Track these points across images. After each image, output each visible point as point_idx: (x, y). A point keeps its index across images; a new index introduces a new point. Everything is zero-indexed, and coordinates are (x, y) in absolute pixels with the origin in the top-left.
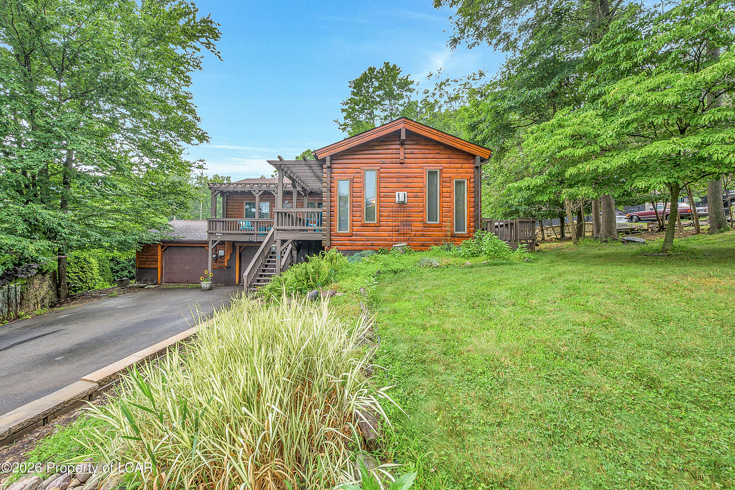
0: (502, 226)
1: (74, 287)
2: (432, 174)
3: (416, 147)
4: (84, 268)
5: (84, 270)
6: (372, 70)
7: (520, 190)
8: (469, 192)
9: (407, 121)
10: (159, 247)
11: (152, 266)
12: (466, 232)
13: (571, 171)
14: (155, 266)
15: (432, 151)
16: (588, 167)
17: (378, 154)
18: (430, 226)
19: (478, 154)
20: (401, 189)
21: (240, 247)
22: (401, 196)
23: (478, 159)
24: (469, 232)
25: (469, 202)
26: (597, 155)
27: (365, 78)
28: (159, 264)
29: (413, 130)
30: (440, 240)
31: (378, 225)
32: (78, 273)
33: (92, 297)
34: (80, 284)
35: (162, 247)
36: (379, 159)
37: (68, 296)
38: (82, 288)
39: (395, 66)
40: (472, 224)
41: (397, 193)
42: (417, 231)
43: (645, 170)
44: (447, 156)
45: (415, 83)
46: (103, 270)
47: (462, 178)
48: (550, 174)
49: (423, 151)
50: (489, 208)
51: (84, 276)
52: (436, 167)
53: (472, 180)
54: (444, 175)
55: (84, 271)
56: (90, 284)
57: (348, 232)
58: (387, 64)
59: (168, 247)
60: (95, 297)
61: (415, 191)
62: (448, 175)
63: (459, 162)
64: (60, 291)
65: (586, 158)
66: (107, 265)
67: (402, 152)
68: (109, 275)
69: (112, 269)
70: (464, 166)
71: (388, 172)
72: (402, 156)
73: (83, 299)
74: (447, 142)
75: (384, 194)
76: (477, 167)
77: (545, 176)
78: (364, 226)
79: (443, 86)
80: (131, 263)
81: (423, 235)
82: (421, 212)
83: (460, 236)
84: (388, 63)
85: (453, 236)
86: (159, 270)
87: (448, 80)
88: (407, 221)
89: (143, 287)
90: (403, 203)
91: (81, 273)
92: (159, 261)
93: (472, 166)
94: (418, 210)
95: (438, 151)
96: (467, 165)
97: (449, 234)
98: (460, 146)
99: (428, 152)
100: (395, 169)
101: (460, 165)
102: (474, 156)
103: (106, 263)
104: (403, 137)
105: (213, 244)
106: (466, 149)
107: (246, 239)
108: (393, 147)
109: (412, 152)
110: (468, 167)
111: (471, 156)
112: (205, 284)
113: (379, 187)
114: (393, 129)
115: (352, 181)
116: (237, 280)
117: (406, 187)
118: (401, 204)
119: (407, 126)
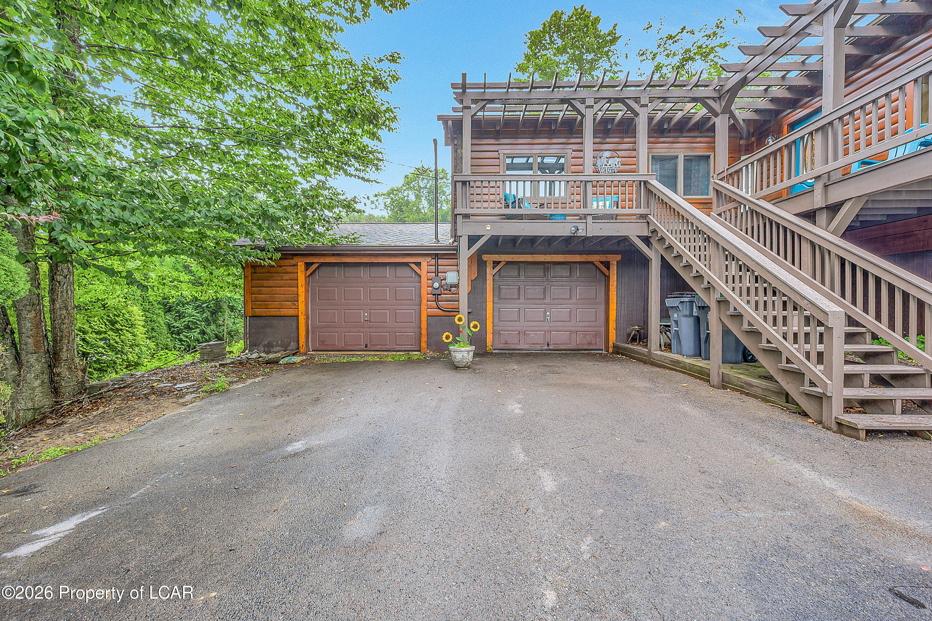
1: (98, 361)
4: (116, 322)
5: (118, 326)
10: (301, 266)
11: (284, 312)
14: (291, 312)
28: (302, 307)
32: (105, 333)
33: (153, 391)
34: (111, 356)
35: (308, 266)
37: (83, 388)
38: (115, 363)
46: (153, 329)
51: (117, 339)
55: (118, 330)
56: (130, 356)
59: (322, 265)
60: (161, 393)
64: (59, 375)
66: (160, 319)
68: (166, 338)
69: (169, 326)
73: (126, 398)
80: (205, 315)
86: (302, 320)
89: (275, 362)
91: (110, 333)
92: (302, 298)
103: (158, 315)
105: (470, 247)
107: (565, 229)
112: (464, 352)
116: (490, 342)
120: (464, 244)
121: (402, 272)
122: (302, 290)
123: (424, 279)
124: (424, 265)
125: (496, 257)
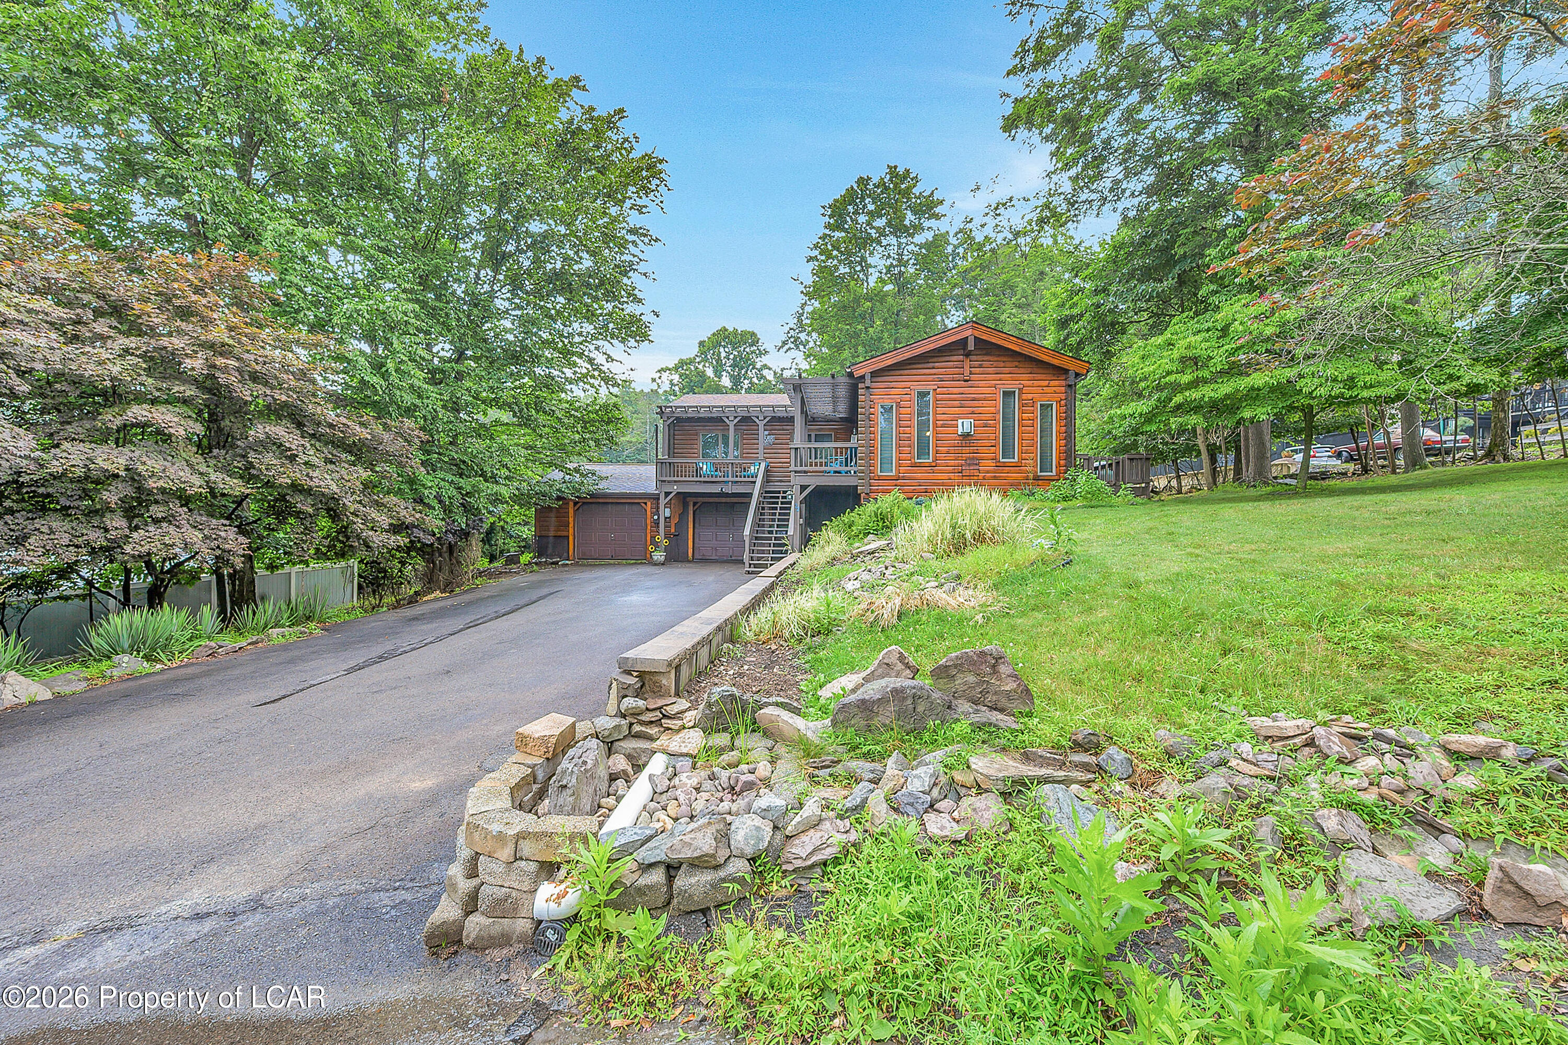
0: (1103, 467)
2: (1008, 394)
3: (986, 358)
6: (864, 182)
7: (1124, 417)
8: (1059, 419)
9: (976, 326)
10: (571, 504)
11: (560, 533)
12: (1054, 473)
13: (1178, 399)
14: (565, 534)
15: (1008, 364)
16: (1194, 394)
17: (934, 368)
18: (1005, 465)
19: (1071, 369)
20: (965, 416)
21: (695, 504)
22: (965, 425)
23: (1072, 375)
24: (1058, 474)
25: (1059, 432)
26: (1205, 381)
27: (851, 197)
28: (571, 530)
29: (985, 337)
30: (1019, 484)
31: (934, 464)
35: (575, 503)
36: (933, 374)
39: (908, 171)
40: (1062, 462)
41: (960, 421)
42: (988, 472)
43: (1255, 399)
44: (1029, 370)
45: (947, 204)
47: (1049, 400)
48: (1159, 400)
49: (995, 364)
50: (1087, 440)
52: (1012, 385)
53: (1063, 402)
54: (1024, 396)
57: (894, 473)
58: (892, 170)
59: (584, 503)
61: (983, 418)
62: (1030, 396)
63: (1044, 379)
65: (1195, 384)
67: (967, 364)
70: (1052, 383)
71: (947, 392)
72: (967, 373)
75: (941, 422)
76: (1070, 386)
77: (1153, 402)
78: (914, 465)
79: (1001, 210)
81: (995, 478)
82: (992, 446)
83: (1046, 478)
84: (896, 167)
85: (1037, 478)
86: (571, 538)
87: (1011, 199)
88: (973, 458)
90: (968, 435)
92: (571, 525)
93: (1063, 383)
94: (988, 445)
95: (1017, 364)
96: (1056, 383)
97: (1031, 475)
98: (1048, 358)
99: (1002, 364)
100: (957, 389)
101: (1046, 383)
102: (1066, 371)
104: (971, 346)
105: (666, 497)
106: (1055, 362)
107: (716, 489)
108: (955, 358)
109: (980, 366)
110: (1057, 385)
111: (1061, 371)
112: (659, 556)
113: (935, 413)
114: (958, 337)
115: (899, 405)
116: (690, 554)
117: (973, 413)
118: (966, 436)
119: (977, 334)
120: (662, 496)
121: (635, 508)
122: (571, 520)
123: (649, 513)
124: (649, 504)
125: (695, 500)
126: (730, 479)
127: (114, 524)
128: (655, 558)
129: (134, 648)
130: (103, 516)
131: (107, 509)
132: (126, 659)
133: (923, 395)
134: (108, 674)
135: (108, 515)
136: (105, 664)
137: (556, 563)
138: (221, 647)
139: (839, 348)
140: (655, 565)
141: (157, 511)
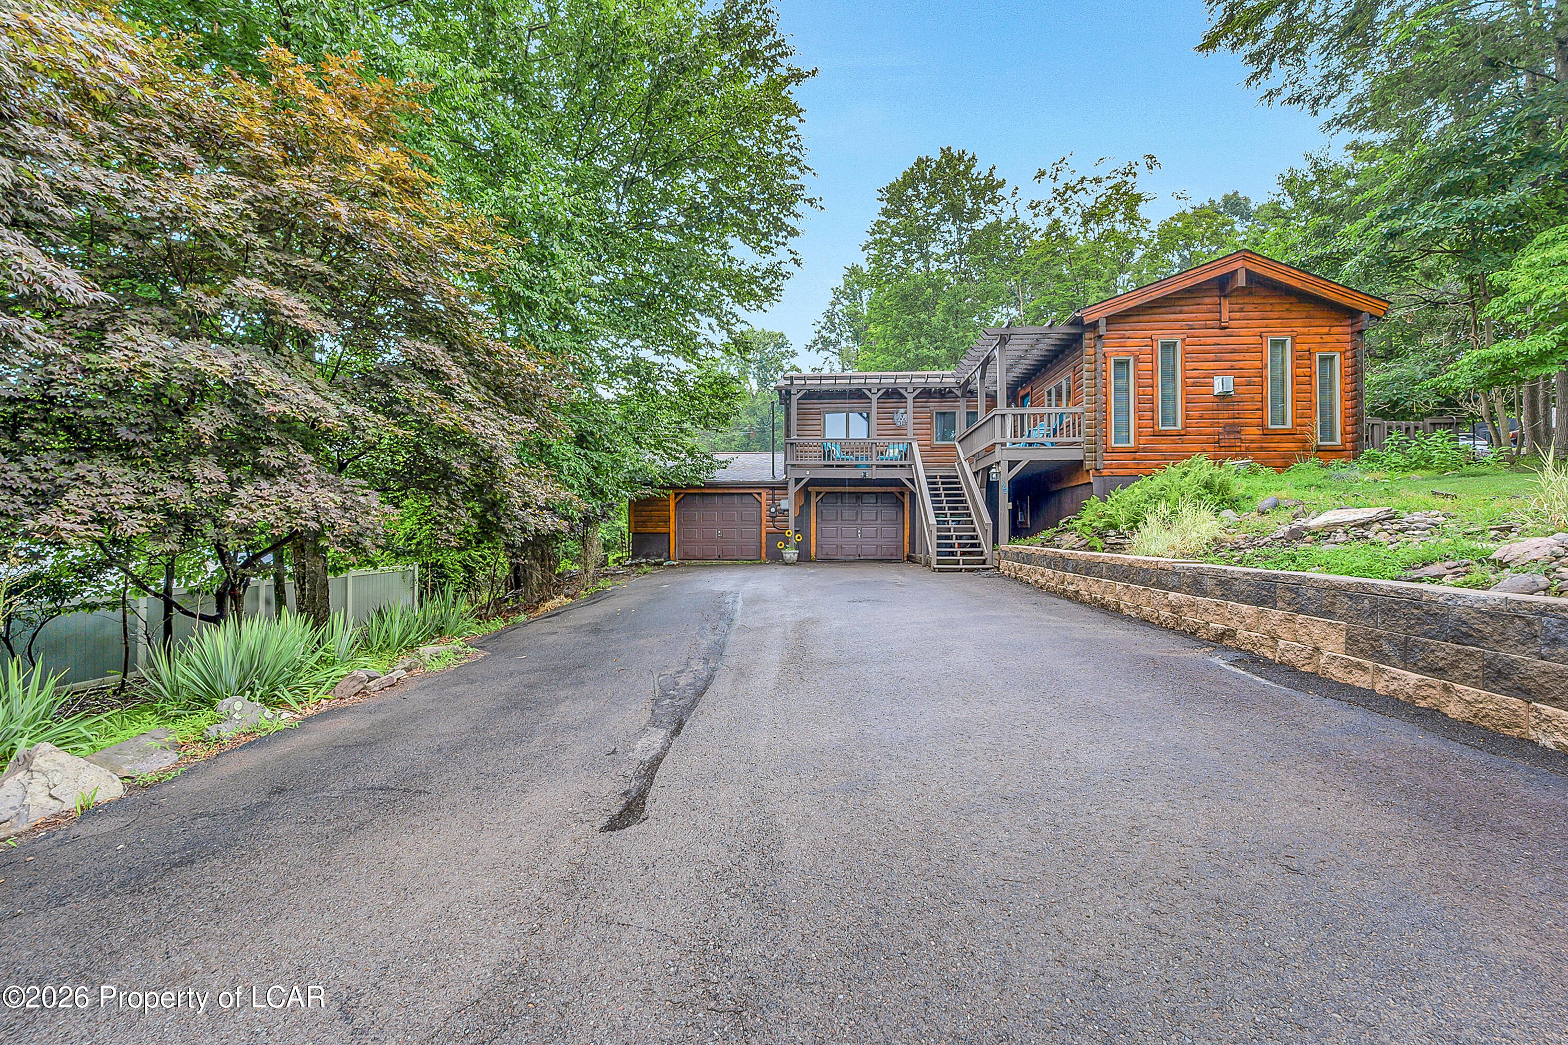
2: (1277, 345)
3: (1248, 300)
8: (1344, 375)
9: (1249, 255)
10: (671, 495)
11: (659, 530)
12: (1339, 442)
14: (666, 530)
15: (1277, 307)
17: (1181, 313)
18: (1275, 433)
19: (1366, 310)
20: (1224, 371)
21: (817, 494)
22: (1220, 385)
23: (1364, 318)
24: (1345, 443)
25: (1345, 391)
28: (672, 526)
29: (1258, 270)
30: (1293, 457)
31: (1183, 432)
35: (675, 494)
36: (1183, 321)
39: (962, 153)
40: (1350, 428)
41: (1216, 379)
42: (1252, 441)
44: (1304, 314)
47: (1330, 351)
49: (1260, 307)
52: (1282, 334)
53: (1349, 354)
54: (1298, 347)
57: (1132, 444)
58: (946, 153)
59: (688, 495)
61: (1247, 375)
62: (1305, 347)
63: (1324, 324)
67: (1227, 307)
70: (1334, 330)
71: (1199, 343)
72: (1225, 316)
74: (1316, 290)
75: (1192, 380)
76: (1360, 332)
78: (1158, 434)
81: (1261, 449)
82: (1257, 409)
83: (1327, 448)
84: (949, 149)
85: (1316, 449)
86: (673, 535)
88: (1234, 425)
90: (1227, 395)
92: (672, 520)
93: (1349, 330)
94: (1252, 407)
95: (1287, 306)
96: (1340, 329)
97: (1310, 445)
98: (1336, 295)
99: (1269, 308)
100: (1213, 338)
101: (1326, 330)
102: (1356, 313)
104: (1241, 281)
105: (796, 485)
106: (1346, 301)
107: (857, 474)
108: (1207, 300)
109: (1241, 310)
110: (1341, 332)
111: (1352, 314)
112: (791, 554)
113: (1184, 369)
114: (1225, 270)
115: (1137, 360)
116: (813, 553)
117: (1232, 368)
118: (1224, 396)
119: (1249, 266)
120: (792, 483)
121: (747, 499)
122: (672, 514)
123: (764, 505)
124: (764, 494)
125: (818, 489)
126: (874, 462)
127: (206, 472)
128: (788, 556)
129: (245, 688)
130: (187, 461)
131: (196, 448)
132: (238, 705)
133: (1169, 347)
134: (213, 734)
135: (196, 459)
136: (203, 718)
137: (659, 564)
138: (371, 679)
139: (902, 340)
140: (787, 564)
141: (271, 456)
